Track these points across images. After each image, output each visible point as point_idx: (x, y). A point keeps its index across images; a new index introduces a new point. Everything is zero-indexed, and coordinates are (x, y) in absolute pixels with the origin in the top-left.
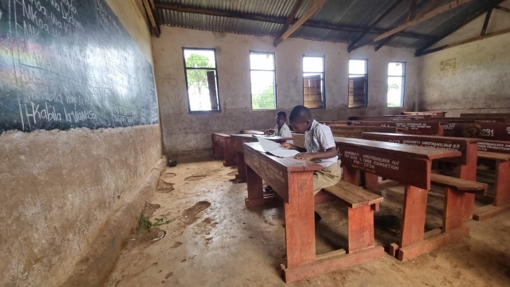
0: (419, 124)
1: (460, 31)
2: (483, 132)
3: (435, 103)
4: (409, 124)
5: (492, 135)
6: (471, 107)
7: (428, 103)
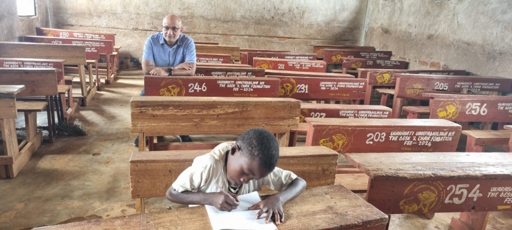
0: (254, 83)
3: (81, 14)
4: (240, 82)
5: (307, 92)
7: (69, 12)
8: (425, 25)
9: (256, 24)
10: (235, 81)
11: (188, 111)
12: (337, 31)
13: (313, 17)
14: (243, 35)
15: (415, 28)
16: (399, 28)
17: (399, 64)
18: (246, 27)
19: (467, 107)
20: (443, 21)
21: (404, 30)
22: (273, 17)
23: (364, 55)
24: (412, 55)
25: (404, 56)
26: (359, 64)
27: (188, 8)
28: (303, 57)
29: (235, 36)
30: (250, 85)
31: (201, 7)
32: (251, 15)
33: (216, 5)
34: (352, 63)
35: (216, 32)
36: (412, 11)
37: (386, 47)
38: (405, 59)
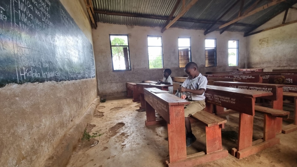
1: (270, 21)
2: (286, 80)
3: (257, 64)
6: (279, 66)
7: (253, 63)
10: (240, 76)
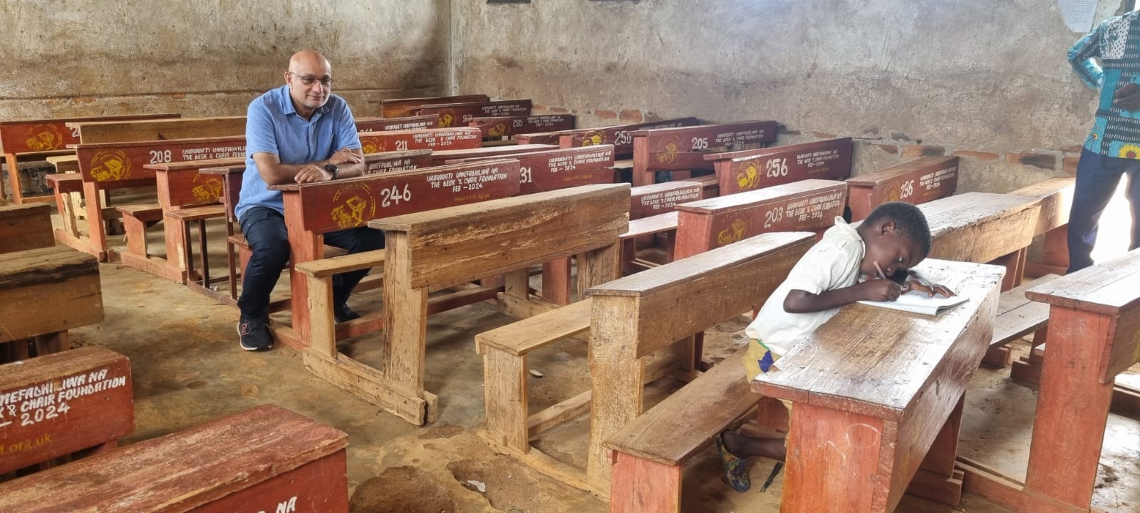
0: (484, 172)
4: (462, 174)
5: (530, 181)
8: (597, 48)
9: (240, 63)
10: (454, 172)
11: (493, 229)
12: (405, 68)
13: (355, 43)
14: (214, 92)
15: (576, 53)
16: (538, 56)
17: (562, 120)
18: (219, 74)
19: (767, 167)
20: (631, 40)
21: (550, 57)
22: (275, 48)
23: (488, 112)
24: (579, 101)
25: (562, 105)
26: (500, 127)
27: (62, 34)
28: (417, 125)
29: (195, 96)
30: (478, 177)
31: (98, 30)
32: (225, 44)
33: (137, 23)
34: (489, 127)
35: (147, 89)
36: (561, 24)
37: (516, 93)
38: (565, 110)
